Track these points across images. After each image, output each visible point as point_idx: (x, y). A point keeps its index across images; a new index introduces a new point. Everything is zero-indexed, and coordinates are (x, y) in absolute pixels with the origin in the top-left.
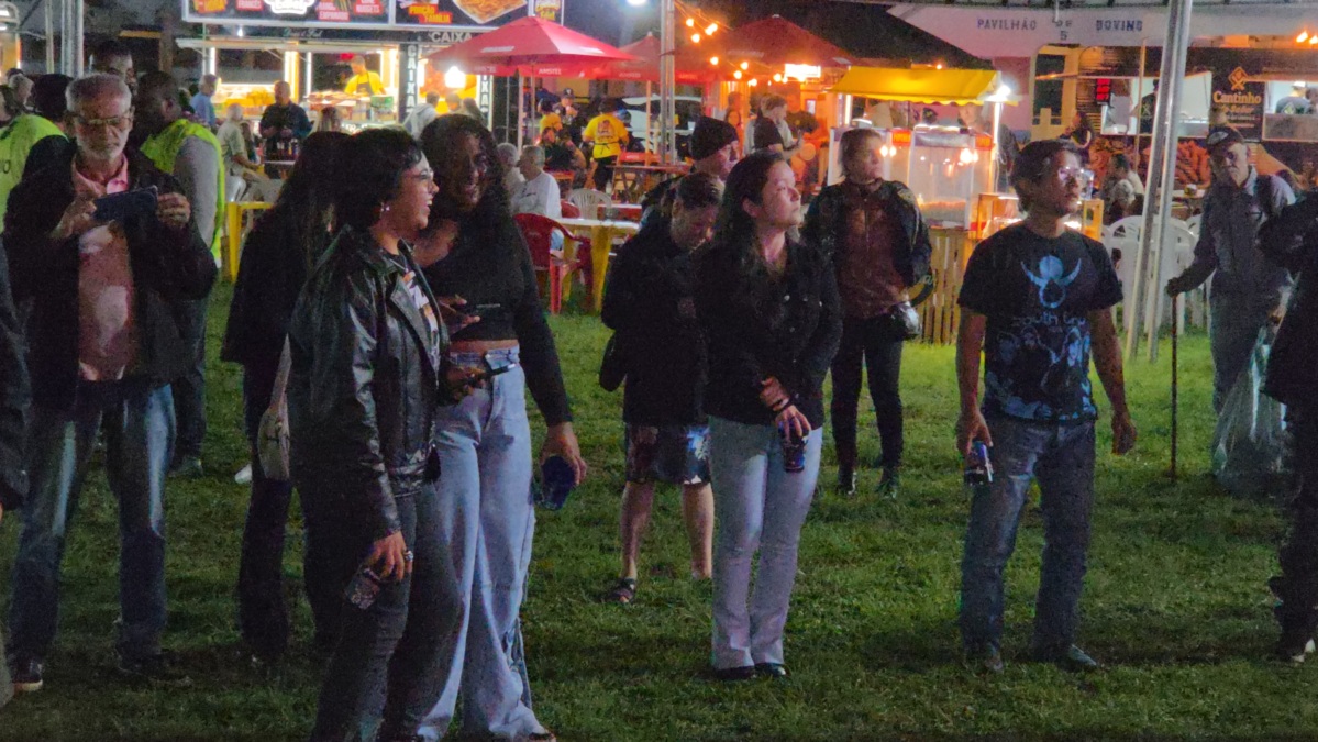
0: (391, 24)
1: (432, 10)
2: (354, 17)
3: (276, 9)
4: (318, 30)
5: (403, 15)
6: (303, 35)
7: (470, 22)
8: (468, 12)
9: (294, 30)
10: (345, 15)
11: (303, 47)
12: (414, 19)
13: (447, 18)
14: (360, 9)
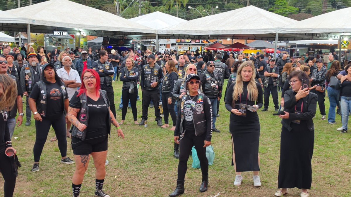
0: (200, 43)
1: (205, 41)
2: (196, 43)
3: (186, 42)
4: (191, 44)
5: (202, 42)
7: (210, 43)
9: (189, 44)
10: (195, 42)
12: (203, 43)
13: (207, 42)
14: (196, 41)
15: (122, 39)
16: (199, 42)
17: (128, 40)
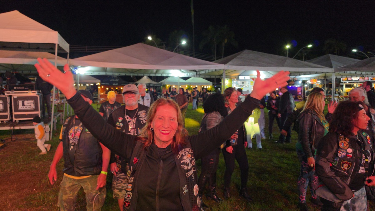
15: (293, 80)
16: (368, 79)
17: (298, 80)
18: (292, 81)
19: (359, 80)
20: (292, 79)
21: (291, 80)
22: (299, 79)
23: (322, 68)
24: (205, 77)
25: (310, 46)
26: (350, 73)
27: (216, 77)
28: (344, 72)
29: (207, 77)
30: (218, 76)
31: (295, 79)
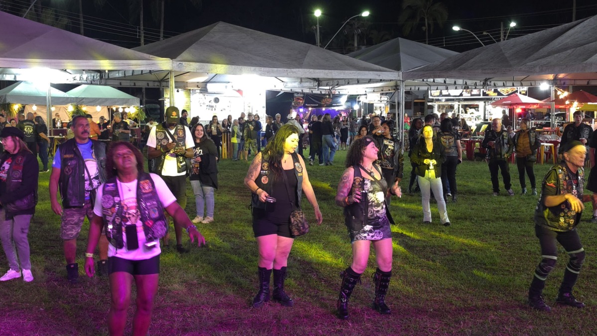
0: (482, 97)
1: (492, 92)
4: (463, 99)
5: (484, 94)
6: (459, 100)
7: (502, 95)
8: (502, 93)
9: (457, 99)
10: (470, 95)
11: (459, 103)
12: (488, 95)
13: (496, 94)
14: (473, 93)
15: (329, 95)
17: (339, 96)
18: (327, 96)
19: (461, 95)
20: (327, 93)
21: (325, 95)
22: (341, 93)
23: (380, 71)
24: (121, 84)
25: (366, 14)
26: (434, 81)
27: (148, 84)
28: (423, 80)
29: (126, 84)
30: (154, 81)
31: (333, 91)
